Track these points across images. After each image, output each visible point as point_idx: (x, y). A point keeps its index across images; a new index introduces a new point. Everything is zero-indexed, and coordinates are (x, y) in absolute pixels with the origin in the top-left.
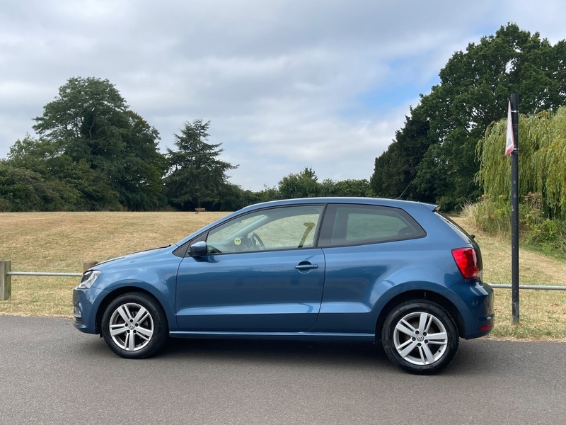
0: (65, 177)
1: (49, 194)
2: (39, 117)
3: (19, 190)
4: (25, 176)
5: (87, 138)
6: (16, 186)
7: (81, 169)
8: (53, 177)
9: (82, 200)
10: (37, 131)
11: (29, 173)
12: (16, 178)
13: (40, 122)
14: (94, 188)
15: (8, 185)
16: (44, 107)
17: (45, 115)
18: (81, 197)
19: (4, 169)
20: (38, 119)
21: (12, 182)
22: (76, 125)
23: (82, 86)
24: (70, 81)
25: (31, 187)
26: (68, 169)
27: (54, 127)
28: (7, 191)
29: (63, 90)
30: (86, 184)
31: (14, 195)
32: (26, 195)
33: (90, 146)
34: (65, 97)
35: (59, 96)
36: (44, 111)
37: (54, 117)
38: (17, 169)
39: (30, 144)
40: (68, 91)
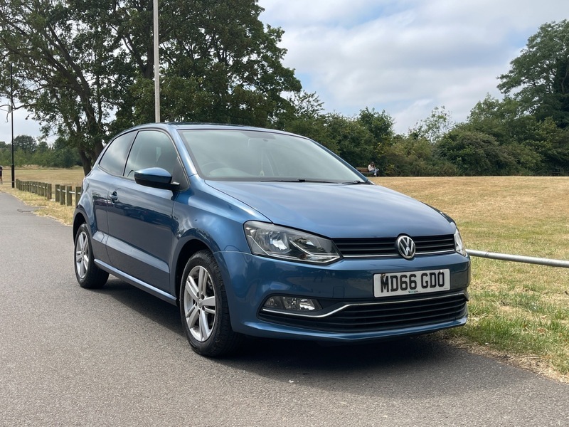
0: (525, 139)
1: (502, 159)
2: (504, 75)
3: (468, 155)
4: (477, 139)
5: (557, 91)
6: (467, 151)
7: (546, 129)
8: (511, 140)
9: (543, 165)
10: (502, 91)
11: (481, 136)
12: (465, 142)
13: (505, 80)
14: (560, 150)
15: (459, 149)
16: (511, 63)
17: (511, 72)
18: (542, 162)
19: (456, 133)
20: (503, 77)
21: (462, 147)
22: (547, 78)
23: (556, 31)
24: (542, 28)
25: (481, 151)
26: (530, 129)
27: (520, 85)
28: (457, 156)
29: (532, 40)
30: (549, 146)
31: (463, 160)
32: (476, 160)
33: (562, 101)
34: (533, 47)
35: (526, 48)
36: (510, 67)
37: (520, 74)
38: (469, 133)
39: (490, 105)
40: (539, 40)
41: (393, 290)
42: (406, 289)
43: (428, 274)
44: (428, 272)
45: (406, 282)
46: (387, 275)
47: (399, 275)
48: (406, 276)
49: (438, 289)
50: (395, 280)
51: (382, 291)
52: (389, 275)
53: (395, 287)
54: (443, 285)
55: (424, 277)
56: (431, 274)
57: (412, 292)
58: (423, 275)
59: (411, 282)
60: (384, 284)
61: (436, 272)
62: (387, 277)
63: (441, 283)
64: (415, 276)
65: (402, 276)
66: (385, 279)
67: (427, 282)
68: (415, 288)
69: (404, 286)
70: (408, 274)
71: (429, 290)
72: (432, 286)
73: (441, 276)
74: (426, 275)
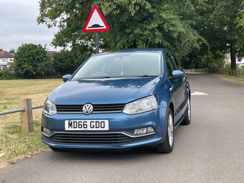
41: (74, 127)
42: (81, 127)
43: (95, 122)
44: (94, 121)
45: (81, 125)
46: (71, 121)
47: (78, 121)
48: (81, 122)
49: (100, 129)
50: (75, 123)
51: (69, 128)
52: (73, 121)
53: (75, 126)
54: (104, 127)
55: (92, 123)
56: (96, 122)
57: (85, 129)
58: (91, 122)
59: (84, 125)
60: (70, 125)
61: (100, 121)
62: (72, 122)
63: (103, 126)
64: (86, 122)
65: (79, 122)
66: (70, 123)
67: (94, 126)
68: (87, 127)
69: (80, 126)
70: (83, 121)
71: (95, 129)
72: (96, 127)
73: (103, 123)
74: (93, 122)
